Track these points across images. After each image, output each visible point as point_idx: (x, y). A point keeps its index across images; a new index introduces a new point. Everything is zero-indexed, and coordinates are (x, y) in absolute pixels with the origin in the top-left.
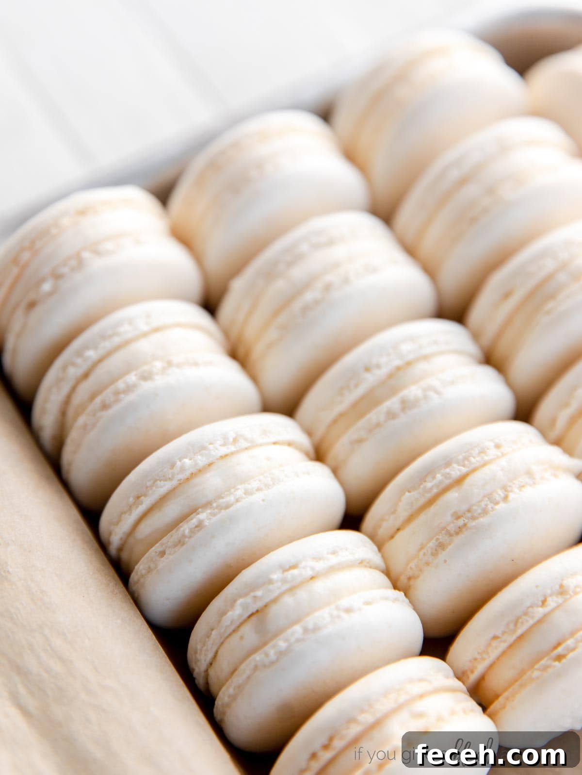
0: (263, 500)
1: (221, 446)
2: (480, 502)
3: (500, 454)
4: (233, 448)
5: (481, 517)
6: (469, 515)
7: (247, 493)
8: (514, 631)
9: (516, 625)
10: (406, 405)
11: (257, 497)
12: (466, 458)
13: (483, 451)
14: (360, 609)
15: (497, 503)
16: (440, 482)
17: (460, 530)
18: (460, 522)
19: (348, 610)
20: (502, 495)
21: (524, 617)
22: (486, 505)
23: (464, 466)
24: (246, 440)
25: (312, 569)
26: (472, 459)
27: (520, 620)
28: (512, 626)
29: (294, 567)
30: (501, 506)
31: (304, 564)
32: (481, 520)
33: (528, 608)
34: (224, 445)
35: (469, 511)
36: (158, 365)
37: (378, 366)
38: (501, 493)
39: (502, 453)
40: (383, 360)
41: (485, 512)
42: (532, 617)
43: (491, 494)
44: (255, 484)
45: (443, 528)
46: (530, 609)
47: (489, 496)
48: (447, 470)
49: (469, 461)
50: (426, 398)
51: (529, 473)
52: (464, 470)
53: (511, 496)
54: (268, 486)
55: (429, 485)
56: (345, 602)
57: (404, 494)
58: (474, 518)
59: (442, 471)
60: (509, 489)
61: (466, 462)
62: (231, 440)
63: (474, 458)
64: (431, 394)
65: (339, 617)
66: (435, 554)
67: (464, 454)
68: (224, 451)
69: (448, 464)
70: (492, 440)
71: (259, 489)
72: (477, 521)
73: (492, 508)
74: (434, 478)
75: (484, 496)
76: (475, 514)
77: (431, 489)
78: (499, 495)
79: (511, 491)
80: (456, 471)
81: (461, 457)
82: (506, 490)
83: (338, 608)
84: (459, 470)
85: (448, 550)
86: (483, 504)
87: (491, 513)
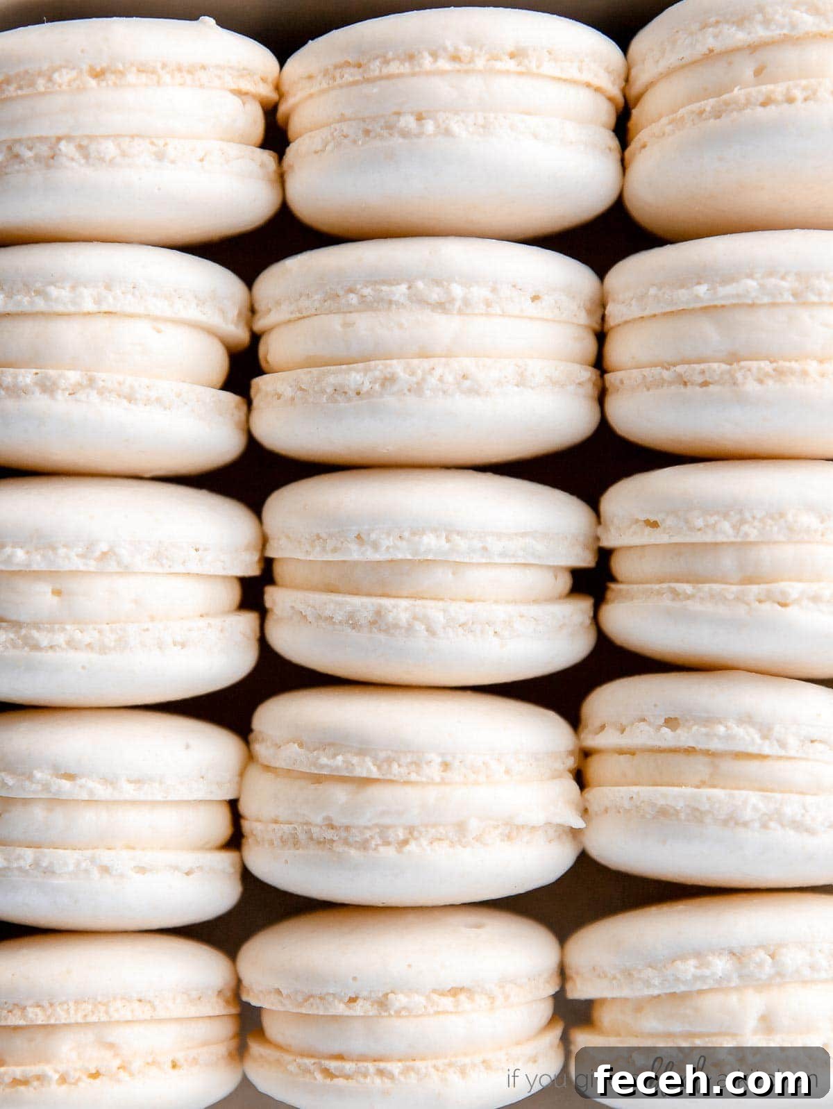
0: (83, 667)
1: (78, 556)
2: (366, 828)
3: (438, 779)
4: (92, 565)
5: (355, 848)
6: (344, 834)
7: (72, 644)
8: (300, 1005)
9: (306, 1000)
10: (377, 621)
11: (80, 657)
12: (389, 761)
13: (417, 764)
14: (122, 876)
15: (387, 843)
16: (337, 768)
17: (322, 843)
18: (329, 834)
19: (105, 870)
20: (401, 837)
21: (318, 1001)
22: (372, 837)
23: (379, 768)
24: (119, 563)
25: (91, 792)
26: (395, 766)
27: (311, 999)
28: (300, 999)
29: (70, 777)
30: (388, 852)
31: (83, 781)
32: (353, 852)
33: (328, 994)
34: (82, 556)
35: (347, 828)
36: (73, 376)
37: (375, 546)
38: (401, 835)
39: (443, 779)
40: (386, 542)
41: (364, 845)
42: (326, 1009)
43: (388, 827)
44: (89, 636)
45: (307, 823)
46: (331, 998)
47: (383, 829)
48: (355, 760)
49: (390, 766)
50: (410, 629)
51: (461, 827)
52: (375, 773)
53: (412, 847)
54: (103, 650)
55: (324, 760)
56: (105, 857)
57: (294, 743)
58: (346, 842)
59: (349, 756)
60: (416, 834)
61: (385, 766)
62: (97, 554)
63: (400, 766)
64: (421, 627)
65: (87, 871)
66: (284, 842)
67: (389, 752)
68: (79, 564)
69: (362, 753)
70: (442, 755)
71: (89, 646)
72: (346, 849)
73: (377, 845)
74: (334, 756)
75: (377, 825)
76: (351, 839)
77: (323, 767)
78: (397, 835)
79: (416, 839)
80: (367, 768)
81: (382, 755)
82: (411, 833)
83: (93, 860)
84: (368, 769)
85: (297, 852)
86: (368, 834)
87: (371, 851)
